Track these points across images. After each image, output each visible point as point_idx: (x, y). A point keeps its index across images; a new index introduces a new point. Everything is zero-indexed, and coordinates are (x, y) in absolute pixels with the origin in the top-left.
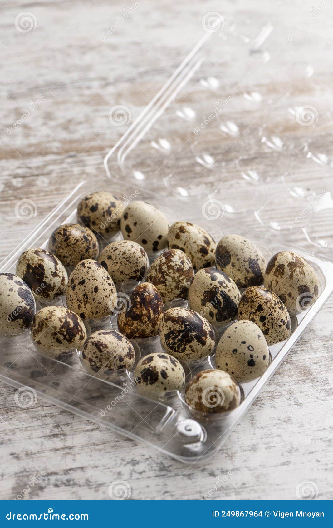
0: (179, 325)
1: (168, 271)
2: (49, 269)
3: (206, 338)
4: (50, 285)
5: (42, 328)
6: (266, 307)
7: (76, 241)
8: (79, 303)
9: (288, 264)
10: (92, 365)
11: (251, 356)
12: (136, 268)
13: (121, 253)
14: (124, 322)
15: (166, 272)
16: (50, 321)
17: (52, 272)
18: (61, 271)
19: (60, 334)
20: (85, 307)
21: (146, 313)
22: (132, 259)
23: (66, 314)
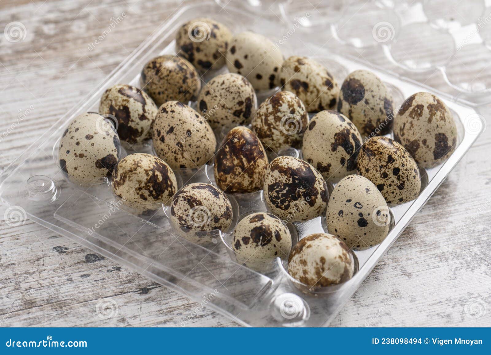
1: (276, 123)
2: (135, 112)
3: (317, 198)
4: (137, 130)
5: (124, 181)
6: (397, 157)
9: (428, 105)
10: (182, 224)
15: (272, 124)
16: (135, 173)
17: (139, 115)
18: (151, 112)
19: (146, 189)
23: (154, 166)
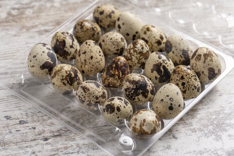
0: (133, 85)
2: (68, 43)
3: (148, 94)
4: (68, 52)
5: (55, 76)
6: (186, 78)
7: (86, 30)
8: (82, 64)
9: (204, 54)
10: (80, 100)
11: (171, 104)
12: (118, 48)
13: (110, 39)
14: (105, 78)
15: (132, 54)
16: (60, 72)
17: (70, 45)
18: (76, 45)
19: (65, 80)
20: (85, 67)
21: (118, 74)
22: (115, 43)
23: (70, 69)
